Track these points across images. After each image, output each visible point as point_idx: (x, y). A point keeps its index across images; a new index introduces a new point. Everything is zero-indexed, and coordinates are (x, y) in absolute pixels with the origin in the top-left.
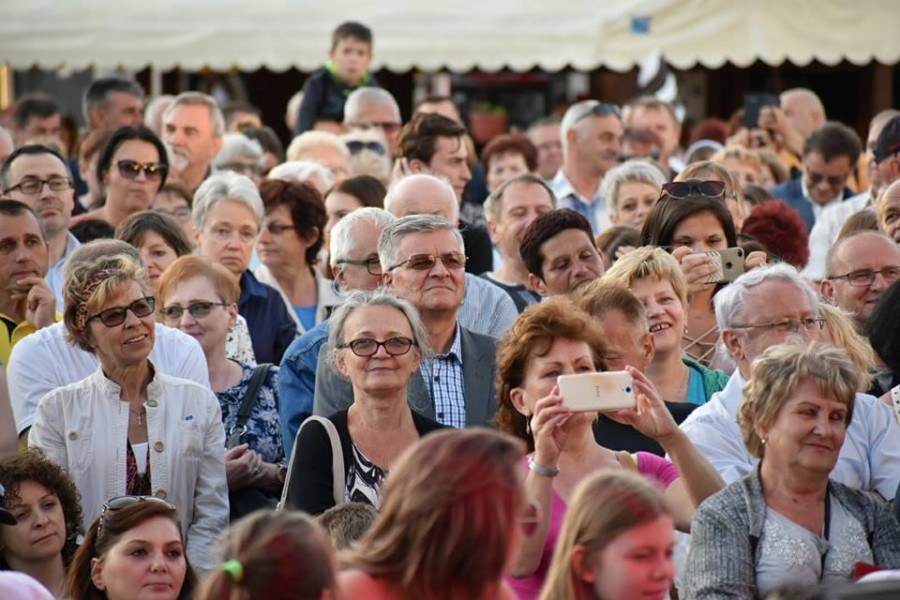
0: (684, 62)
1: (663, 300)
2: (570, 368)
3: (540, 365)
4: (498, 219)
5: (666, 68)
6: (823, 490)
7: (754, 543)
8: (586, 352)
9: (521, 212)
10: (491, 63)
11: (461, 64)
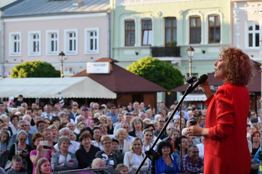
0: (64, 97)
1: (55, 131)
2: (40, 140)
3: (37, 140)
4: (35, 120)
5: (62, 98)
6: (67, 152)
7: (58, 158)
8: (42, 138)
9: (37, 119)
10: (43, 97)
11: (39, 97)
